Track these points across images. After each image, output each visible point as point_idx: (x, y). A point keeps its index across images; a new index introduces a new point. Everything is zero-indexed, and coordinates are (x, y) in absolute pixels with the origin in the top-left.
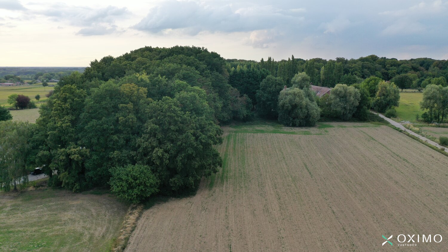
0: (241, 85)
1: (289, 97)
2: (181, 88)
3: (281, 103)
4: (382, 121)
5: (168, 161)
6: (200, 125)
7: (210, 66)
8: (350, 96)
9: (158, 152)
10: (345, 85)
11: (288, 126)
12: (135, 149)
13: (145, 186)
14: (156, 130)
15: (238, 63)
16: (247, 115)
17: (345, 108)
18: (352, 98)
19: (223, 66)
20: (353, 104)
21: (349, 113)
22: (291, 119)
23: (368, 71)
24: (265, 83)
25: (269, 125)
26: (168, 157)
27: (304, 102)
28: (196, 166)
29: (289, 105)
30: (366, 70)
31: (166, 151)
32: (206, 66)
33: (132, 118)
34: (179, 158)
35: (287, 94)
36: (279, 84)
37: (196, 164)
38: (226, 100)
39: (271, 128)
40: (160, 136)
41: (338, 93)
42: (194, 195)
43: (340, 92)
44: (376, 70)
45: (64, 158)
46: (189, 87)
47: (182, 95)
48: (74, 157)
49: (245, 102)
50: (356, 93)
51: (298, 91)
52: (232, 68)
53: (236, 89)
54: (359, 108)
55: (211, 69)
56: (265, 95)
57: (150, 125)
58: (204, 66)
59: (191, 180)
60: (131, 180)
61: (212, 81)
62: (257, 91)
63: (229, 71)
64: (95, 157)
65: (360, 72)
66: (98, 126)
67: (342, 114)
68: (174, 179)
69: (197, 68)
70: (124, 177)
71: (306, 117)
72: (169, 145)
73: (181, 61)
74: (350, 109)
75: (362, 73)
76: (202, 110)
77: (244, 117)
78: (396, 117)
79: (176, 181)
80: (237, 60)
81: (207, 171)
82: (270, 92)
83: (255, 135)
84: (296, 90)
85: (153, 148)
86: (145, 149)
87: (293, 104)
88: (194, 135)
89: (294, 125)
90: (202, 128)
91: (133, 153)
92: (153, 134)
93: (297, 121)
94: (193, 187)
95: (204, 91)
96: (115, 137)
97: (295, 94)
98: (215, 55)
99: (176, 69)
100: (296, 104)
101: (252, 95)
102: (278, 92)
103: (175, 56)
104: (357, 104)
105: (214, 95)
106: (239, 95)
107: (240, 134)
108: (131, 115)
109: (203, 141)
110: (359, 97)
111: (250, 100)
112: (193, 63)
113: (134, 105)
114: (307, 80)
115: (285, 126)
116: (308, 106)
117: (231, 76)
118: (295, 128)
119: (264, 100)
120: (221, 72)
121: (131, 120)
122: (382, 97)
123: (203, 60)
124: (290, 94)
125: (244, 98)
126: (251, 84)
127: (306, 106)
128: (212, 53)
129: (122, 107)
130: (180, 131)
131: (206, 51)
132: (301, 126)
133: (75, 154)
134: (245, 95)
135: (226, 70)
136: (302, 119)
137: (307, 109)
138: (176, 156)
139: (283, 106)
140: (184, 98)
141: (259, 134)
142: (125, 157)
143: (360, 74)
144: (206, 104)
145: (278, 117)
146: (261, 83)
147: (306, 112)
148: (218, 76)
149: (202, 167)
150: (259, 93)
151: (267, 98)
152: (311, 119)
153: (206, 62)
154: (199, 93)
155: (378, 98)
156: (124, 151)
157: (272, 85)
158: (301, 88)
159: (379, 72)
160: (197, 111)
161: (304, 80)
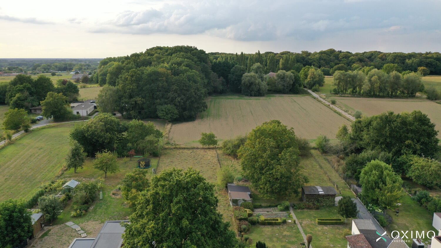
0: (219, 71)
1: (248, 78)
2: (186, 71)
3: (243, 82)
4: (308, 94)
5: (182, 104)
6: (197, 88)
7: (199, 59)
8: (287, 78)
9: (179, 99)
10: (285, 71)
11: (247, 96)
12: (167, 99)
13: (173, 113)
14: (177, 89)
15: (219, 56)
16: (222, 89)
17: (284, 85)
18: (288, 79)
19: (208, 59)
20: (289, 83)
21: (287, 88)
22: (249, 92)
23: (324, 62)
24: (234, 70)
25: (236, 95)
26: (183, 102)
27: (257, 81)
28: (195, 106)
29: (248, 83)
30: (322, 61)
31: (182, 99)
32: (197, 59)
33: (166, 84)
34: (188, 102)
35: (247, 77)
36: (243, 71)
37: (196, 105)
38: (210, 79)
39: (237, 97)
40: (179, 92)
41: (279, 76)
42: (195, 121)
43: (281, 75)
44: (331, 61)
45: (134, 103)
46: (190, 70)
47: (188, 74)
48: (139, 102)
49: (221, 81)
50: (291, 76)
51: (254, 75)
52: (214, 60)
53: (216, 74)
54: (294, 85)
55: (200, 61)
56: (234, 77)
57: (175, 87)
58: (196, 59)
59: (193, 113)
60: (167, 111)
61: (201, 68)
62: (229, 75)
63: (211, 62)
64: (148, 103)
65: (317, 63)
66: (150, 88)
67: (282, 89)
68: (185, 113)
69: (192, 60)
70: (164, 110)
71: (259, 90)
72: (183, 96)
73: (183, 56)
74: (287, 86)
75: (319, 64)
76: (198, 82)
77: (221, 91)
78: (318, 92)
79: (186, 113)
80: (219, 53)
81: (200, 110)
82: (236, 76)
83: (227, 100)
84: (252, 74)
85: (176, 98)
86: (172, 98)
87: (251, 82)
88: (194, 92)
89: (251, 96)
90: (198, 89)
91: (166, 100)
92: (176, 91)
93: (253, 93)
94: (194, 116)
95: (197, 72)
96: (158, 93)
97: (251, 76)
98: (202, 52)
99: (182, 61)
100: (252, 82)
101: (226, 77)
102: (241, 76)
103: (178, 53)
104: (292, 82)
105: (203, 75)
106: (218, 77)
107: (218, 100)
108: (165, 83)
109: (199, 95)
110: (293, 79)
111: (224, 80)
112: (189, 58)
113: (166, 79)
114: (260, 68)
115: (246, 96)
116: (260, 84)
117: (213, 66)
118: (252, 97)
119: (233, 80)
120: (206, 63)
121: (165, 85)
122: (311, 79)
123: (195, 55)
124: (249, 76)
125: (221, 79)
126: (226, 70)
127: (258, 83)
128: (200, 50)
129: (161, 79)
130: (188, 90)
131: (196, 49)
132: (255, 96)
133: (139, 101)
134: (221, 77)
135: (210, 61)
136: (256, 91)
137: (259, 86)
138: (186, 101)
139: (244, 84)
140: (189, 76)
141: (229, 100)
142: (162, 102)
143: (317, 64)
144: (199, 79)
145: (242, 90)
146: (231, 70)
147: (258, 87)
148: (204, 65)
149: (198, 108)
150: (230, 76)
151: (235, 79)
152: (261, 92)
153: (197, 56)
154: (196, 73)
155: (309, 80)
156: (162, 99)
157: (238, 71)
158: (257, 73)
159: (332, 63)
160: (195, 82)
161: (258, 68)
